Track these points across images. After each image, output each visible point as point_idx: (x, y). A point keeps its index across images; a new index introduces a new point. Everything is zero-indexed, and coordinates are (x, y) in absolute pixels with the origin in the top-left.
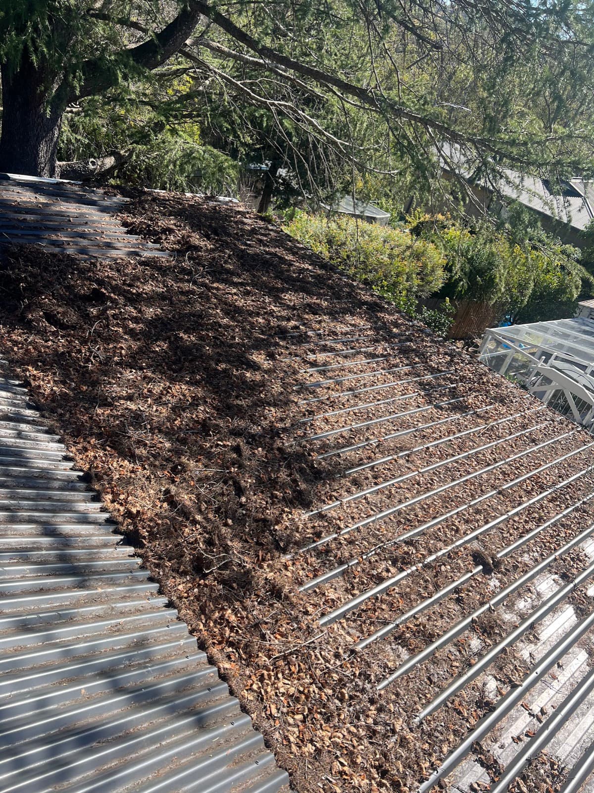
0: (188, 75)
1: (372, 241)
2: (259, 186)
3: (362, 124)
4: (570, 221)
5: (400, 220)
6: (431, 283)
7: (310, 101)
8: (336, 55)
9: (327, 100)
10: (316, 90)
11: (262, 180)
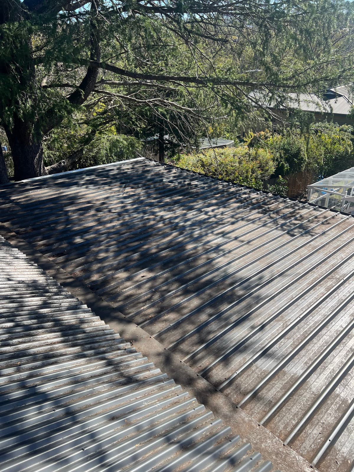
0: (101, 102)
1: (226, 158)
2: (156, 148)
3: (201, 96)
4: (332, 110)
5: (241, 142)
6: (268, 170)
7: (170, 94)
8: (176, 65)
9: (178, 90)
10: (171, 87)
11: (157, 145)
